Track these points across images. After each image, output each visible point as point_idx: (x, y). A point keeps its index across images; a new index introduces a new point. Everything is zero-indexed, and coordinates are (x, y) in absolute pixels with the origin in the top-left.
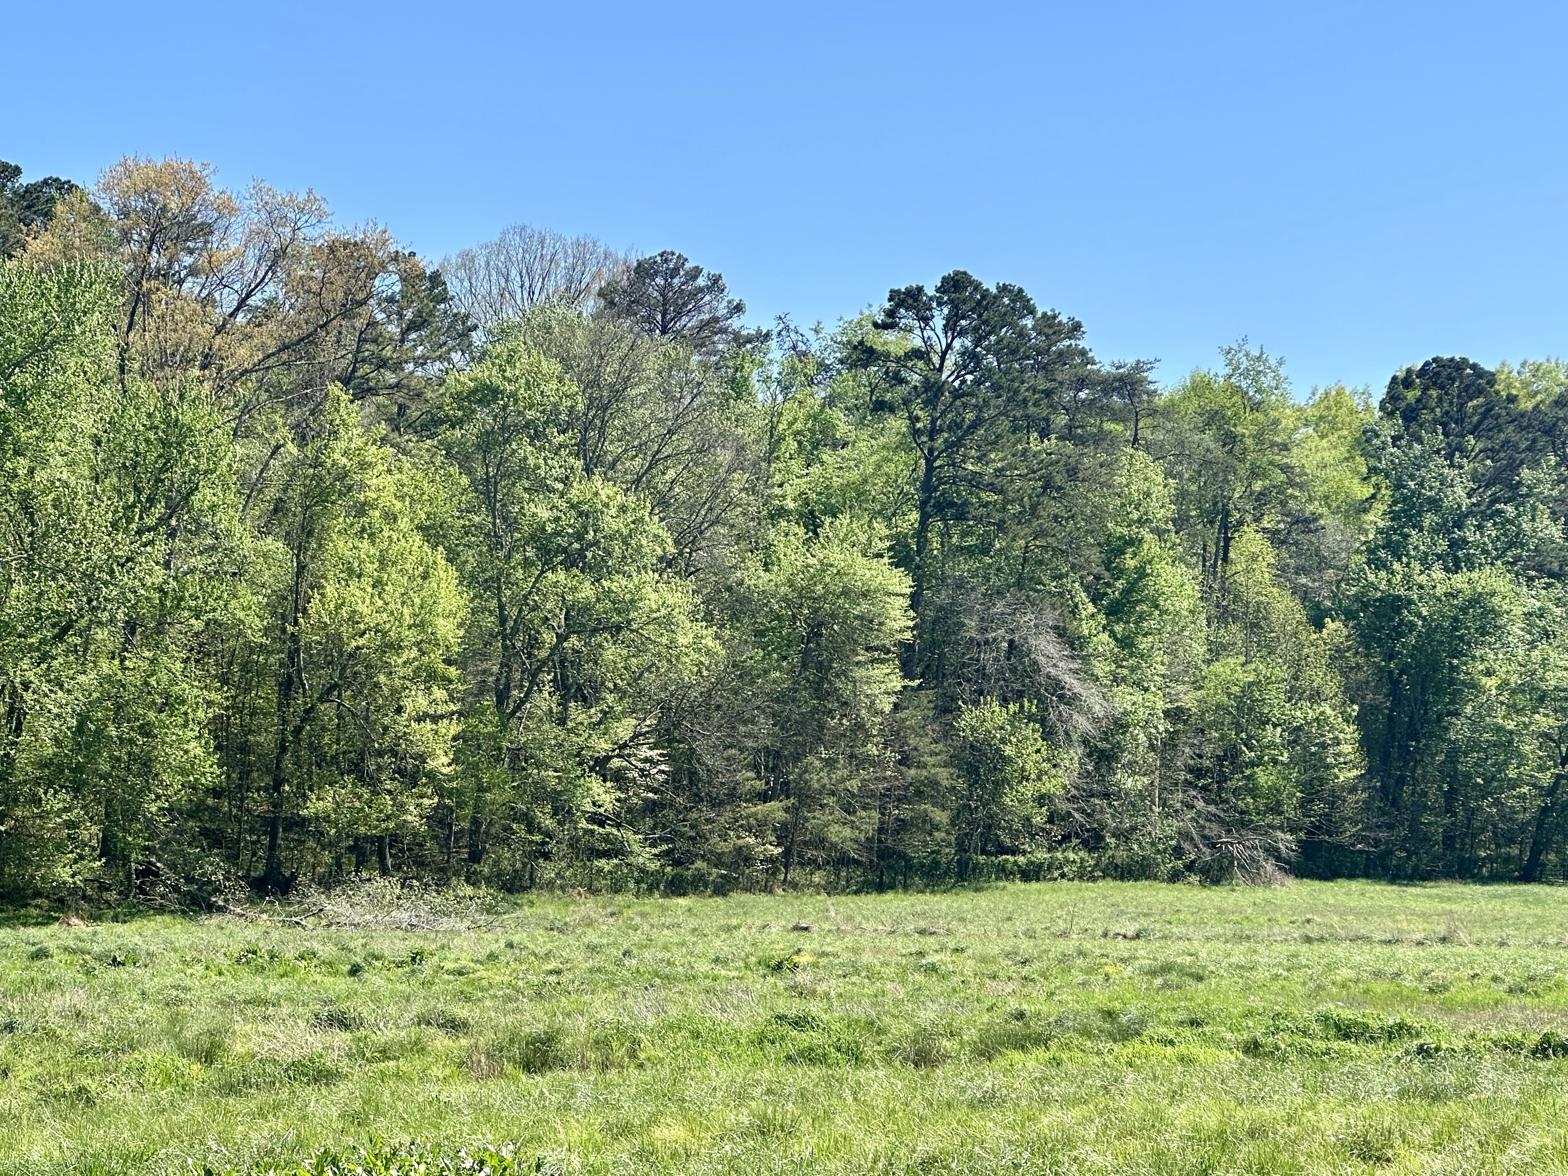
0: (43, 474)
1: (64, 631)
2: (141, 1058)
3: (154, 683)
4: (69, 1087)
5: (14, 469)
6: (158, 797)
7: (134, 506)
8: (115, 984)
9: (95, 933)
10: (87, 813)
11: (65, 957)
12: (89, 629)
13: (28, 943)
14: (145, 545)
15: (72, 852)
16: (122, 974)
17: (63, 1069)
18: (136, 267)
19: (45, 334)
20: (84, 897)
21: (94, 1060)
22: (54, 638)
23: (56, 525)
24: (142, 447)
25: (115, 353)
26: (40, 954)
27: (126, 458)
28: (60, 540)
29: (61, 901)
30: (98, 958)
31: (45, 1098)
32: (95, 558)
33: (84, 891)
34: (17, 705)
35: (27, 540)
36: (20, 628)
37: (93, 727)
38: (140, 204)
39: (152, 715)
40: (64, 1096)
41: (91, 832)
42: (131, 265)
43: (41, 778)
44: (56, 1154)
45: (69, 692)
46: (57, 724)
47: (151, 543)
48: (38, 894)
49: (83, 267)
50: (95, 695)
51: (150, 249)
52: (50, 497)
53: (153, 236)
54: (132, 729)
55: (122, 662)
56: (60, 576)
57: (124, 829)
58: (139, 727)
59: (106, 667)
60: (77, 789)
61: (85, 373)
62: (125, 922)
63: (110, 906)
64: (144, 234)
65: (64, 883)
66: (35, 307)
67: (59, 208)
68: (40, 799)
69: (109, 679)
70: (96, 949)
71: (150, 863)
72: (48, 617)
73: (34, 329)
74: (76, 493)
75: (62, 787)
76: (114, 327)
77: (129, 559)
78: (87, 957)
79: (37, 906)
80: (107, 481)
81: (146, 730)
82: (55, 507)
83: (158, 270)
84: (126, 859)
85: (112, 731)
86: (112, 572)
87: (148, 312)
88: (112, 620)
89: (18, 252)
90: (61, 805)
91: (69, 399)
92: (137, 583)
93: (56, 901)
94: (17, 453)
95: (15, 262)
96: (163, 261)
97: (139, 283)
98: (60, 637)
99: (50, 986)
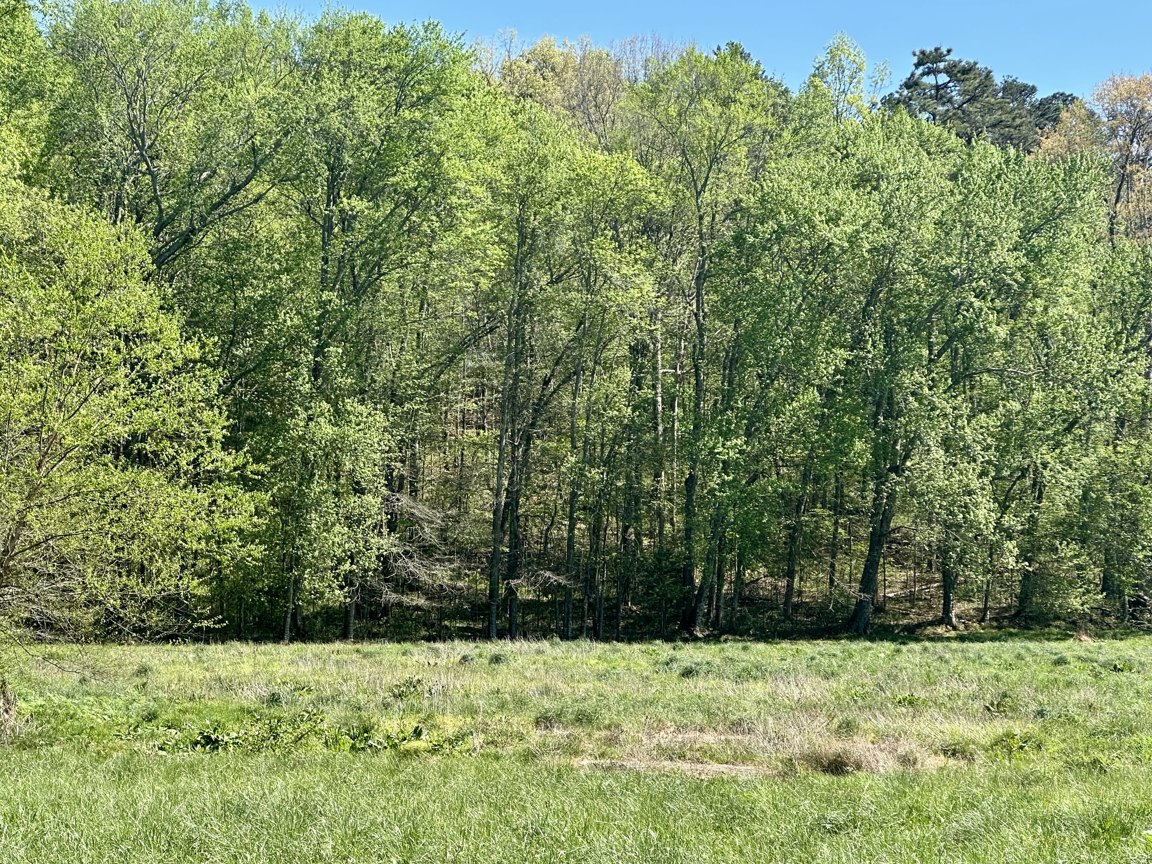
0: (1054, 310)
1: (1072, 425)
2: (1138, 740)
3: (1139, 463)
4: (1086, 759)
5: (1034, 307)
6: (1144, 548)
7: (1121, 332)
8: (1117, 684)
9: (1100, 647)
10: (1091, 559)
11: (1079, 664)
12: (1090, 423)
13: (1051, 653)
14: (1131, 361)
15: (1081, 587)
16: (1122, 678)
17: (1081, 745)
18: (1122, 155)
19: (1055, 208)
20: (1091, 621)
21: (1104, 740)
22: (1065, 430)
23: (1064, 348)
24: (1128, 288)
25: (1107, 220)
26: (1061, 661)
27: (1115, 297)
28: (1067, 359)
29: (1074, 623)
30: (1104, 666)
31: (1069, 766)
32: (1093, 371)
33: (1091, 616)
34: (1039, 480)
35: (1044, 359)
36: (1040, 424)
37: (1094, 496)
38: (1124, 108)
39: (1138, 487)
40: (1083, 765)
41: (1094, 573)
42: (1118, 154)
43: (1057, 533)
44: (1081, 807)
45: (1076, 470)
46: (1068, 493)
47: (1135, 359)
48: (1057, 618)
49: (1082, 157)
50: (1096, 472)
51: (1132, 141)
52: (1060, 328)
53: (1135, 131)
54: (1123, 497)
55: (1115, 447)
56: (1068, 385)
57: (1119, 571)
58: (1129, 496)
59: (1102, 451)
60: (1083, 541)
61: (1085, 235)
62: (1122, 639)
63: (1110, 628)
64: (1127, 130)
65: (1076, 610)
66: (1047, 189)
67: (1064, 115)
68: (1057, 548)
69: (1105, 460)
70: (1101, 658)
71: (1139, 596)
72: (1060, 415)
73: (1047, 204)
74: (1079, 324)
75: (1072, 539)
76: (1106, 200)
77: (1118, 372)
78: (1095, 664)
79: (1056, 627)
80: (1102, 314)
81: (1133, 498)
82: (1063, 334)
83: (1138, 156)
84: (1121, 593)
85: (1109, 498)
86: (1106, 382)
87: (1130, 188)
88: (1107, 417)
89: (1035, 149)
90: (1072, 553)
91: (1072, 255)
92: (1125, 389)
93: (1070, 623)
94: (1036, 296)
95: (1033, 156)
96: (1142, 150)
97: (1123, 167)
98: (1068, 430)
99: (1069, 684)
